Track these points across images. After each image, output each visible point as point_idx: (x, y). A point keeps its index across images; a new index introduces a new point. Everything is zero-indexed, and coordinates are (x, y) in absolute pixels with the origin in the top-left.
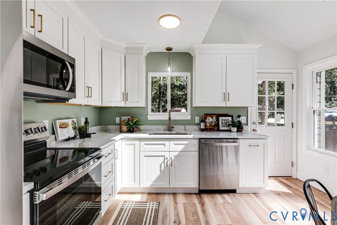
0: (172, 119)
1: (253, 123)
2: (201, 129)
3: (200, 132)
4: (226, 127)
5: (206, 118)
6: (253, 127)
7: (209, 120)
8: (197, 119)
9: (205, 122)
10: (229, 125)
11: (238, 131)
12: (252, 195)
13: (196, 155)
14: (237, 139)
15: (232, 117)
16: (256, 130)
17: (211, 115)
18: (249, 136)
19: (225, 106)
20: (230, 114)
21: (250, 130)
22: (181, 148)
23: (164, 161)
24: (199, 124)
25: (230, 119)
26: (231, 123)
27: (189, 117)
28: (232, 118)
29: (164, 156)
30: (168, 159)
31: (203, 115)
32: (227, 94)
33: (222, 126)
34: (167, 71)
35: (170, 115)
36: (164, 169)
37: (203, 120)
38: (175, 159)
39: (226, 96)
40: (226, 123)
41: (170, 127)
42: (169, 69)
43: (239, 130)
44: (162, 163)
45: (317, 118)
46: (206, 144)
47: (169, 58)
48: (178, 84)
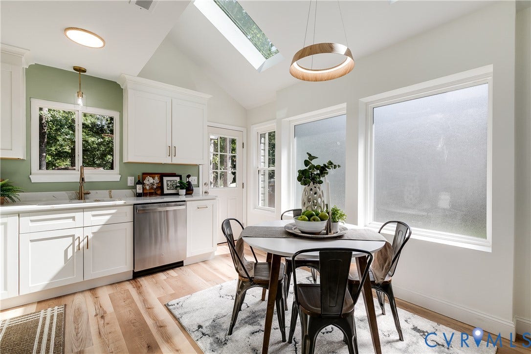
0: (86, 180)
1: (205, 184)
2: (137, 193)
3: (136, 198)
4: (173, 189)
5: (144, 179)
6: (205, 189)
7: (149, 181)
8: (131, 181)
9: (143, 184)
10: (177, 187)
11: (187, 194)
12: (201, 264)
13: (129, 227)
14: (185, 201)
15: (180, 176)
16: (208, 191)
17: (152, 175)
18: (201, 197)
19: (170, 162)
20: (177, 173)
21: (201, 193)
22: (104, 219)
23: (73, 243)
24: (134, 188)
25: (178, 179)
26: (178, 185)
27: (117, 178)
28: (181, 179)
29: (73, 236)
30: (81, 239)
31: (140, 174)
32: (173, 148)
33: (168, 189)
34: (75, 104)
35: (82, 174)
36: (73, 256)
37: (140, 182)
38: (93, 238)
39: (172, 151)
40: (173, 185)
41: (81, 192)
42: (80, 101)
43: (189, 192)
44: (68, 247)
45: (261, 177)
46: (144, 210)
47: (80, 84)
48: (89, 122)
